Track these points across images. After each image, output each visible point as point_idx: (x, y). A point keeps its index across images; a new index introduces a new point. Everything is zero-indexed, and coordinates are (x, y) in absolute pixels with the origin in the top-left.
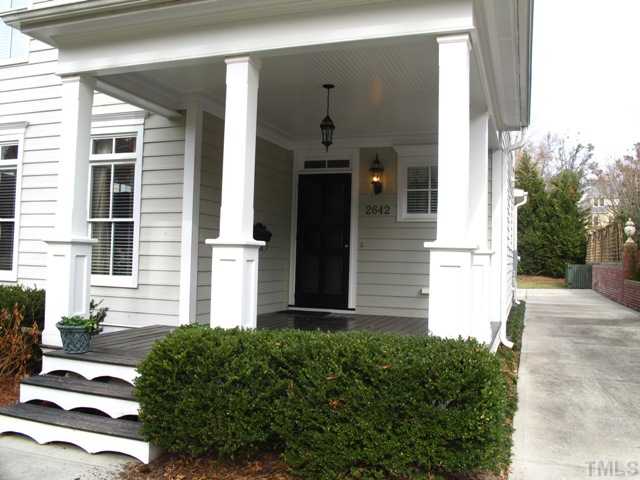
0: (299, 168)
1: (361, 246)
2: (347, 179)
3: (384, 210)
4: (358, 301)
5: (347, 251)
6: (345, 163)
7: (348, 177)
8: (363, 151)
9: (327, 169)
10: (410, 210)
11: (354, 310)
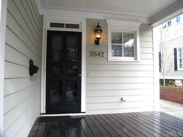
0: (47, 27)
1: (88, 75)
2: (79, 35)
3: (101, 55)
4: (86, 107)
5: (80, 78)
6: (77, 26)
7: (79, 34)
8: (88, 20)
9: (65, 28)
10: (115, 55)
11: (84, 112)
